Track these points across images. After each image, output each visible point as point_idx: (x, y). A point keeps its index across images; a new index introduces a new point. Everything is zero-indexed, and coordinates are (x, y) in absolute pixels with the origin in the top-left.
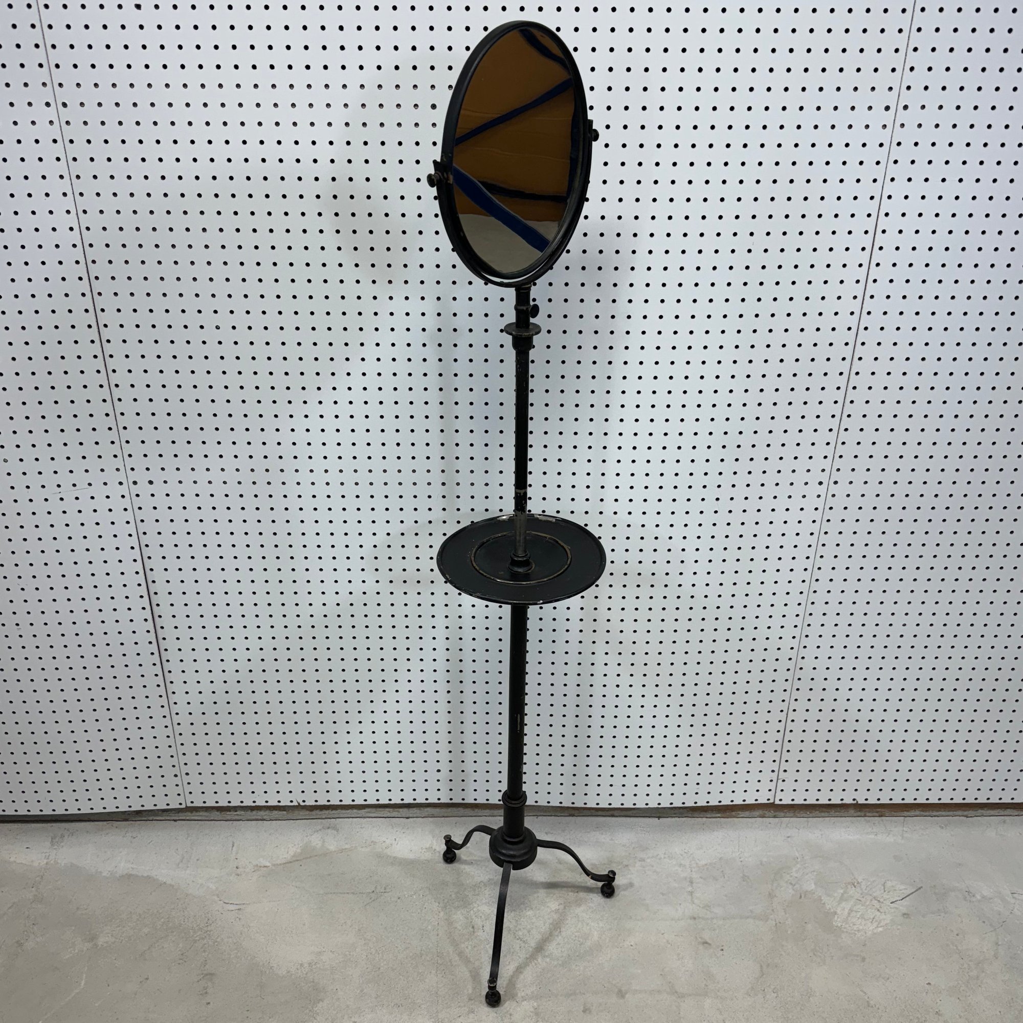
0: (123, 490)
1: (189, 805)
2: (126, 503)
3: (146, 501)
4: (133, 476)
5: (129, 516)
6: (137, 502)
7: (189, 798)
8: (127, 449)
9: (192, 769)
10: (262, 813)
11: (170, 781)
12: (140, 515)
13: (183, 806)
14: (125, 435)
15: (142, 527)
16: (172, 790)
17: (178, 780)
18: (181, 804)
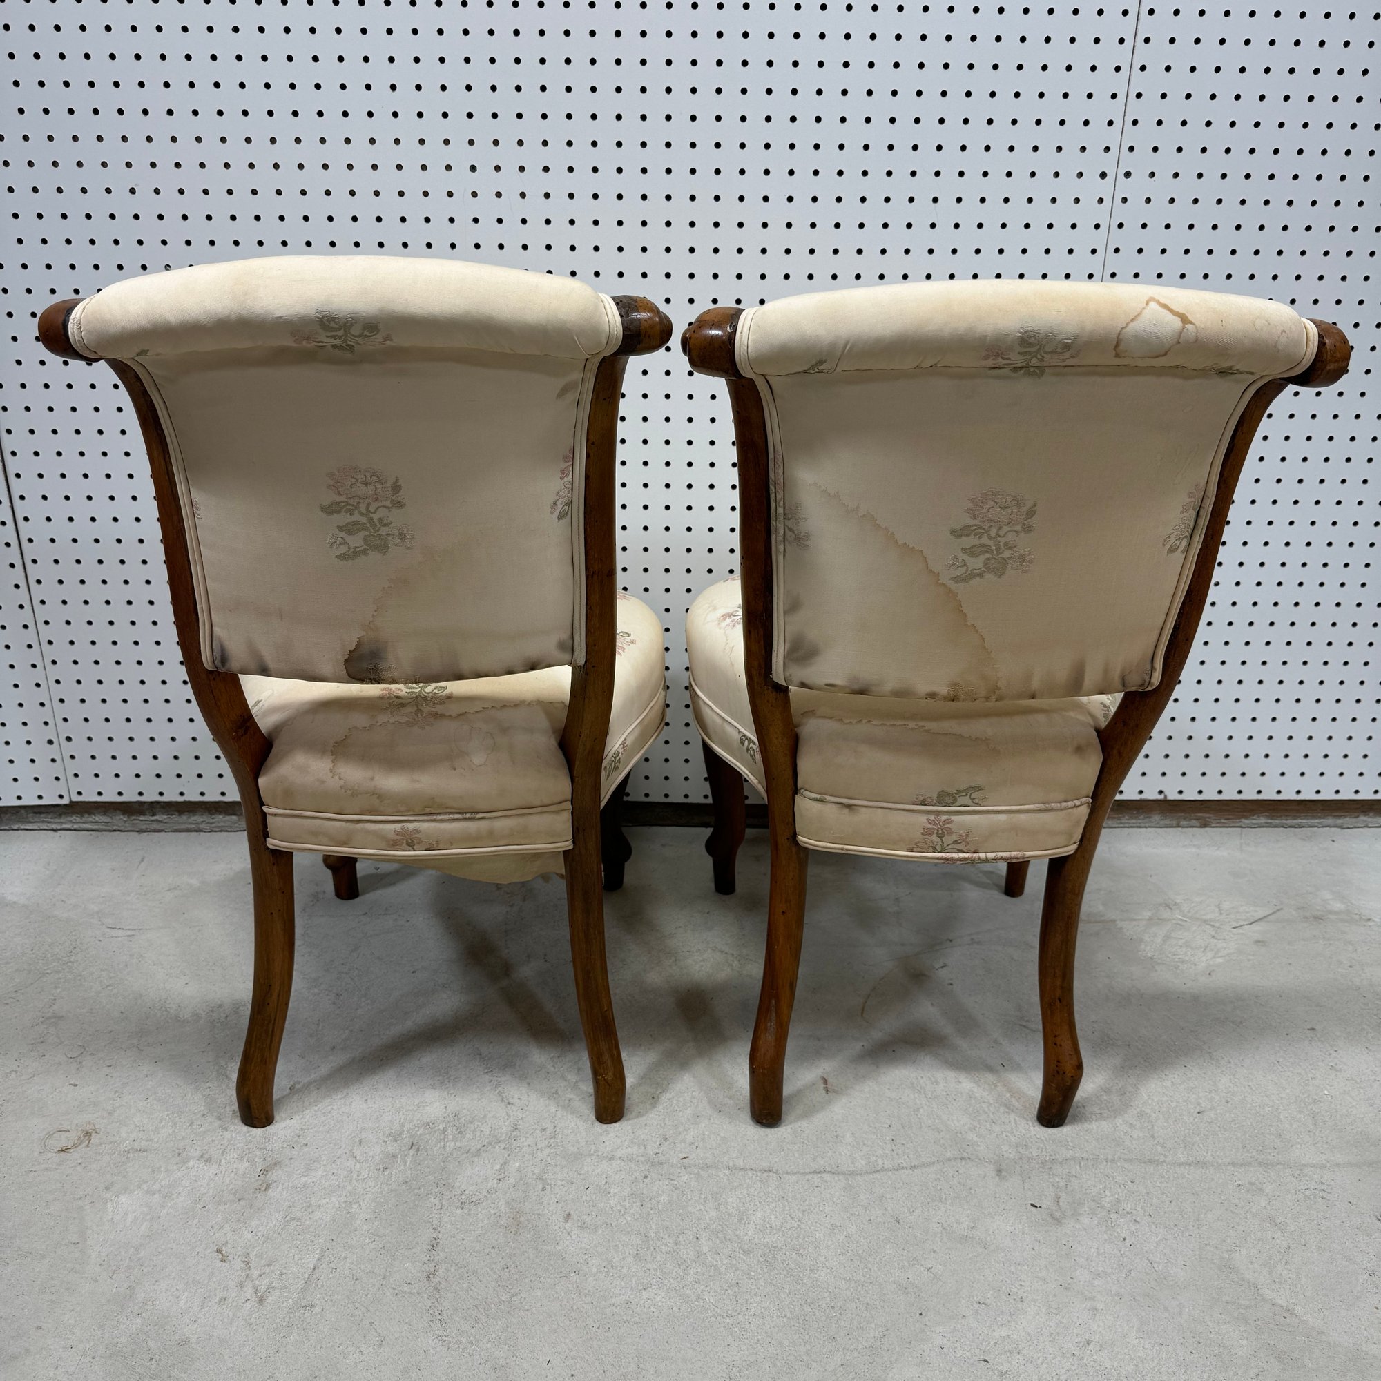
1: (76, 798)
7: (75, 786)
9: (77, 729)
10: (197, 818)
11: (41, 751)
13: (65, 801)
16: (44, 769)
17: (53, 751)
18: (61, 796)
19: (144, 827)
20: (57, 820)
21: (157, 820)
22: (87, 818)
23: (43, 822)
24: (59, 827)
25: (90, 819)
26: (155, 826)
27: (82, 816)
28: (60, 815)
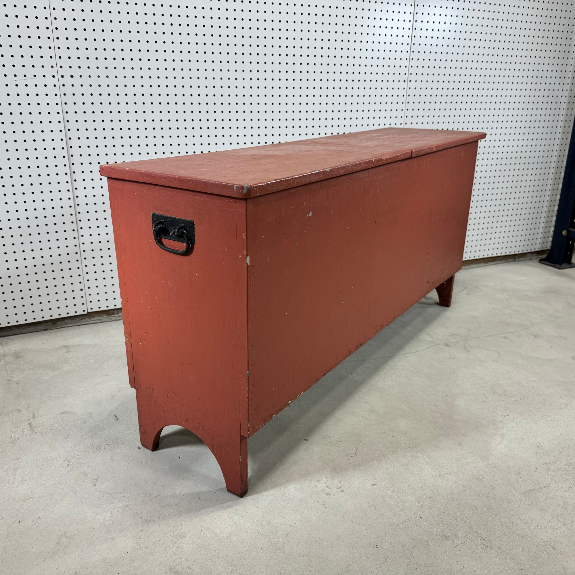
0: (55, 81)
1: (90, 311)
2: (56, 90)
3: (69, 90)
4: (61, 72)
5: (57, 99)
6: (64, 90)
7: (90, 305)
8: (59, 53)
9: (92, 283)
11: (78, 294)
12: (65, 99)
13: (86, 312)
14: (58, 43)
15: (66, 108)
16: (79, 301)
17: (82, 293)
18: (84, 311)
19: (114, 319)
20: (80, 321)
21: (119, 316)
22: (92, 319)
23: (75, 323)
24: (81, 324)
25: (93, 319)
26: (118, 318)
27: (90, 318)
28: (81, 319)
